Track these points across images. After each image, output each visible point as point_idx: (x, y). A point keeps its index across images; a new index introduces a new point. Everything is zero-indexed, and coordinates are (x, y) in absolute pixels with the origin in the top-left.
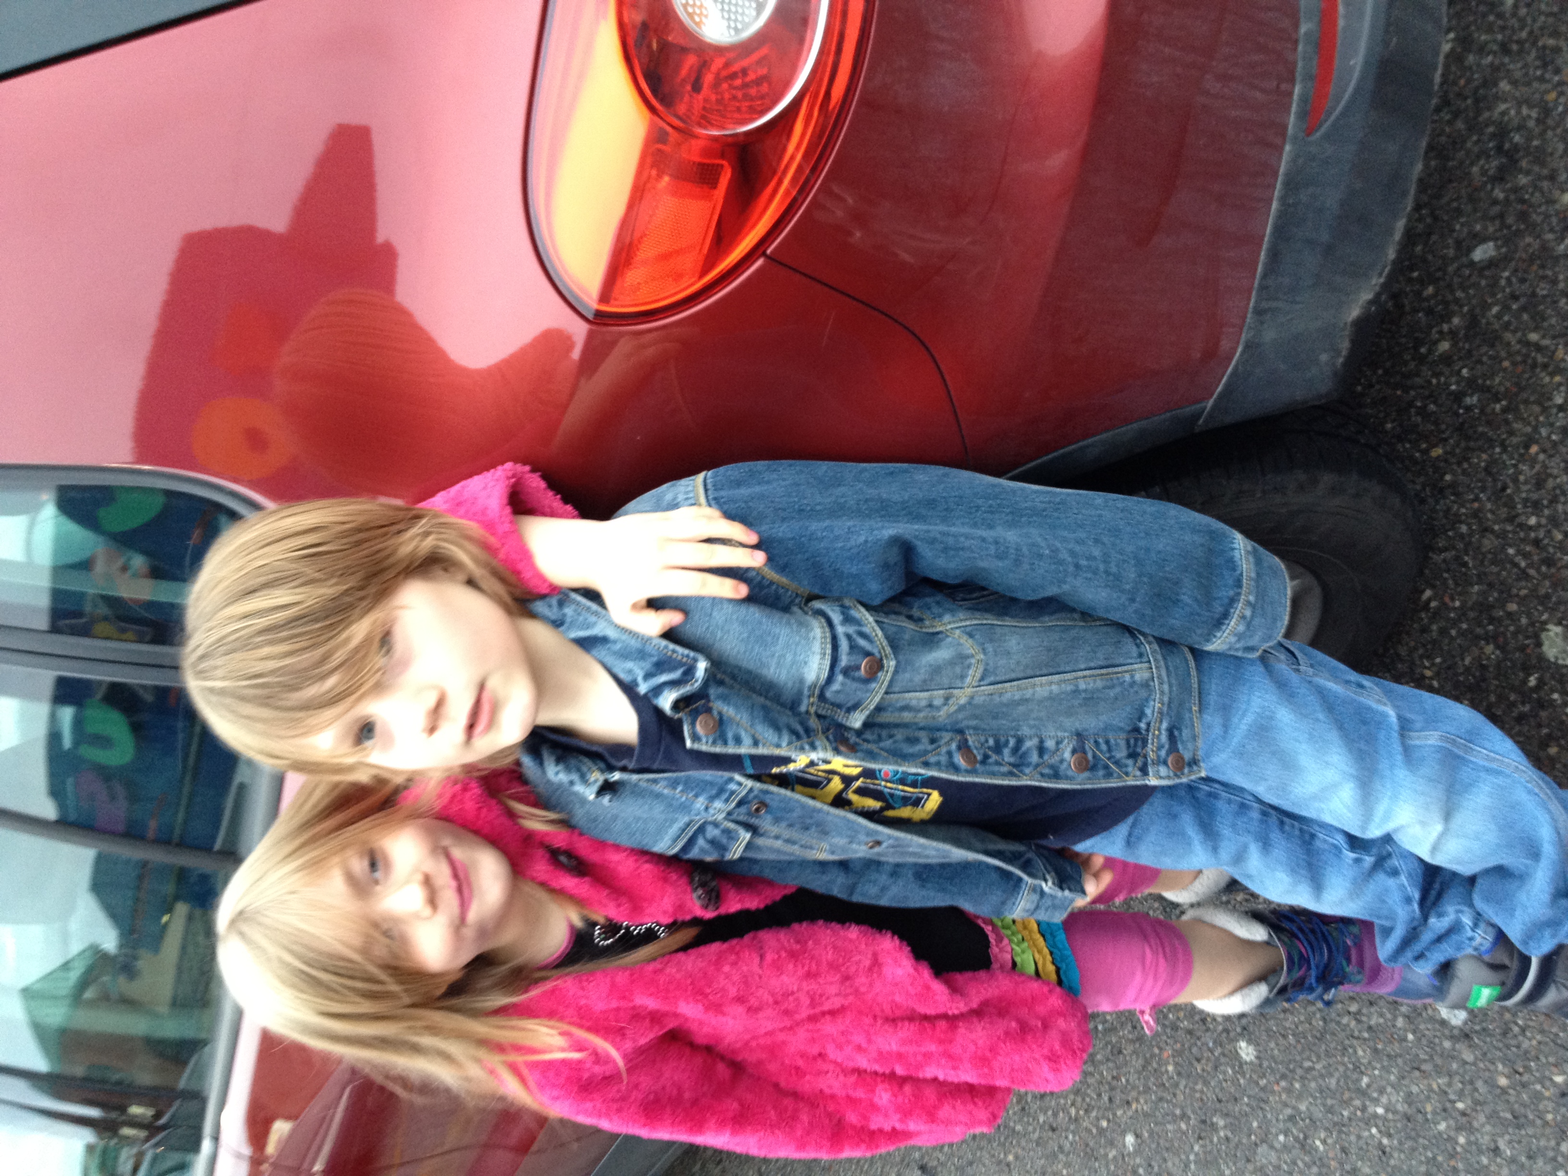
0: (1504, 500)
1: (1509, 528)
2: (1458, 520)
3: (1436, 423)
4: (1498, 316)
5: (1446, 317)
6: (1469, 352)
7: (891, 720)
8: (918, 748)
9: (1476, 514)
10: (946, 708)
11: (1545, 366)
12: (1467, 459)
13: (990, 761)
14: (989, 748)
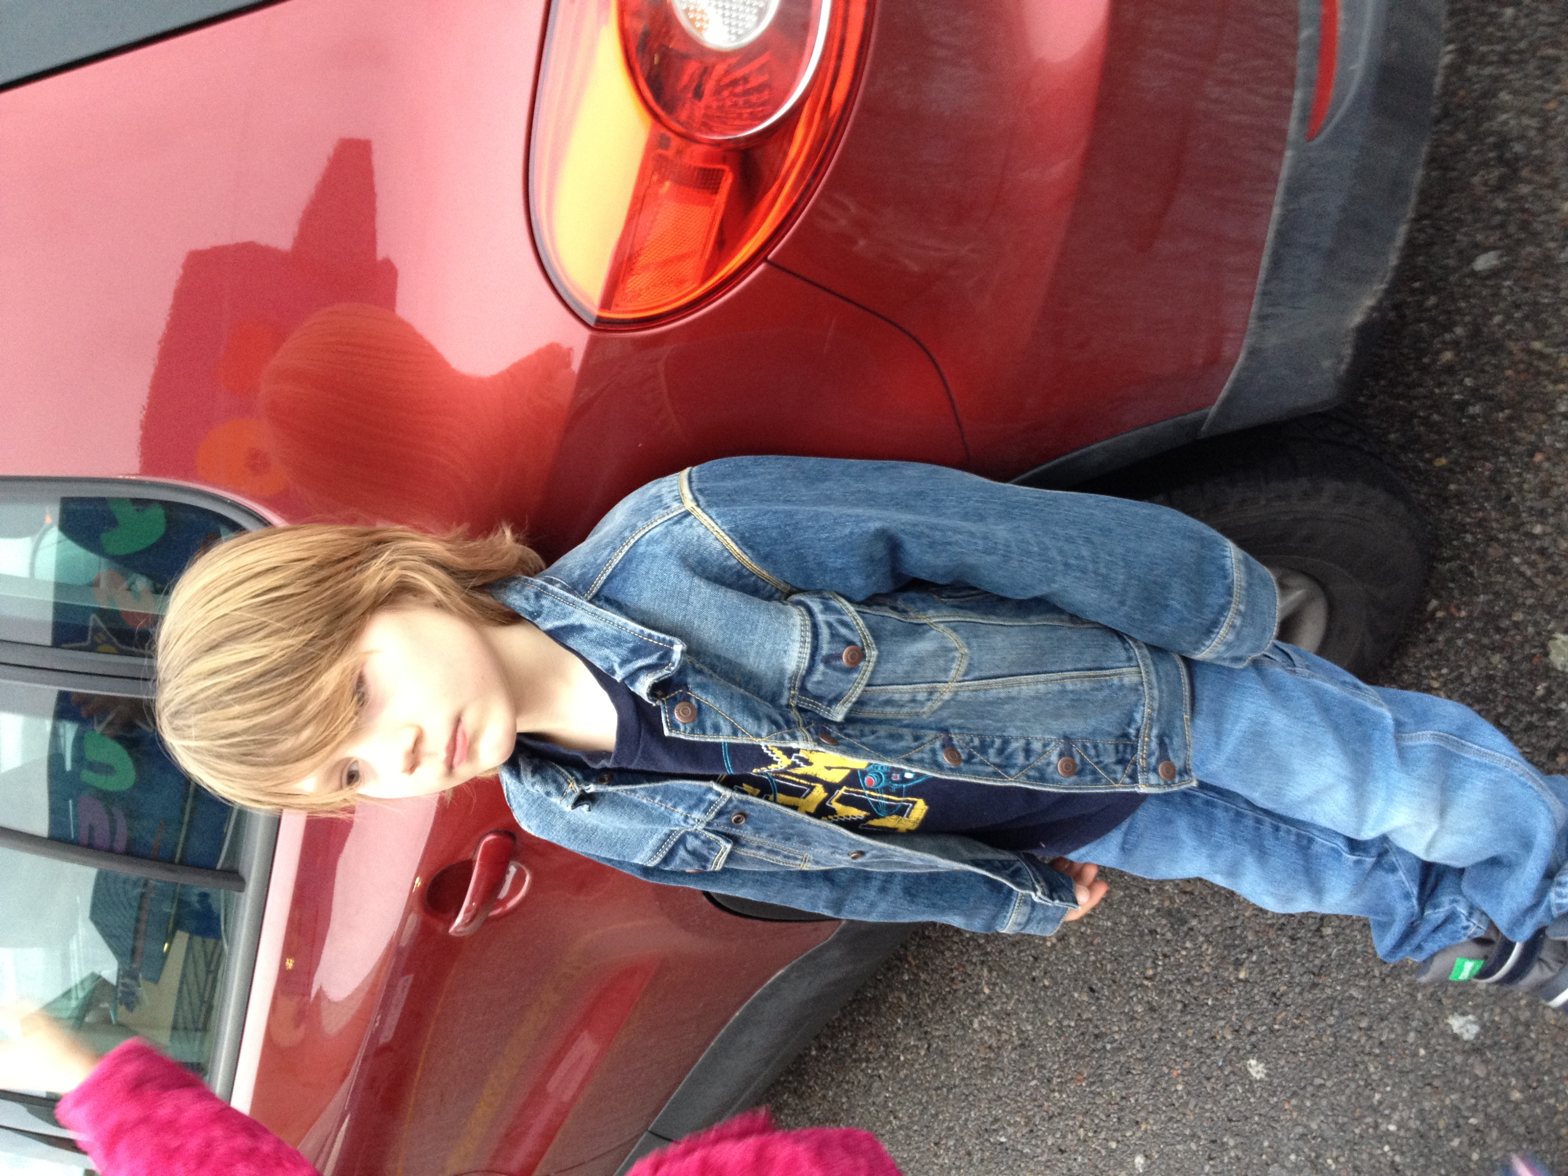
0: (1509, 508)
1: (1515, 537)
2: (1464, 528)
3: (1440, 433)
4: (1501, 326)
5: (1448, 327)
6: (1472, 362)
7: (874, 716)
8: (903, 744)
9: (1481, 524)
10: (929, 703)
11: (1548, 374)
12: (1471, 469)
13: (974, 760)
14: (974, 748)
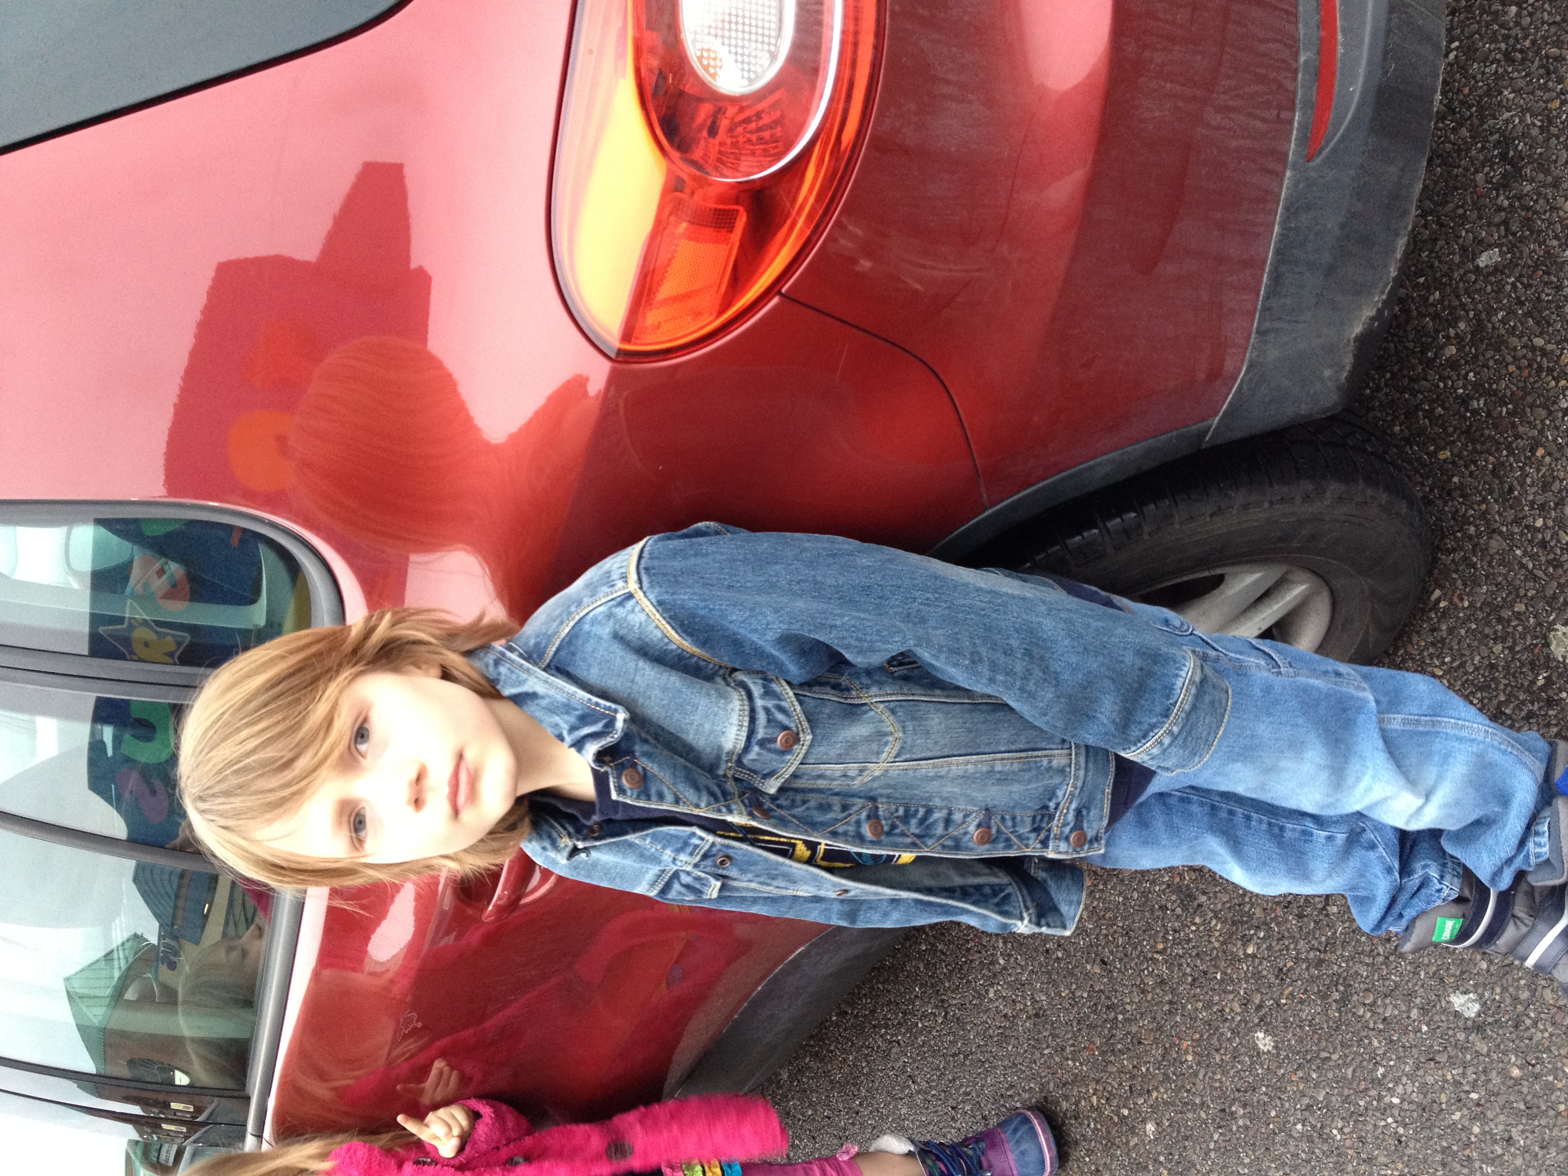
0: (1511, 501)
1: (1516, 530)
2: (1466, 521)
3: (1442, 426)
4: (1503, 321)
5: (1453, 322)
6: (1476, 357)
7: (806, 786)
8: (830, 816)
9: (1484, 515)
10: (861, 779)
11: (1550, 371)
12: (1475, 462)
13: (897, 831)
14: (897, 817)
